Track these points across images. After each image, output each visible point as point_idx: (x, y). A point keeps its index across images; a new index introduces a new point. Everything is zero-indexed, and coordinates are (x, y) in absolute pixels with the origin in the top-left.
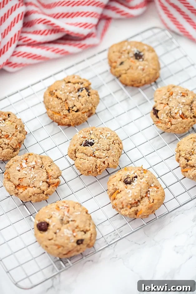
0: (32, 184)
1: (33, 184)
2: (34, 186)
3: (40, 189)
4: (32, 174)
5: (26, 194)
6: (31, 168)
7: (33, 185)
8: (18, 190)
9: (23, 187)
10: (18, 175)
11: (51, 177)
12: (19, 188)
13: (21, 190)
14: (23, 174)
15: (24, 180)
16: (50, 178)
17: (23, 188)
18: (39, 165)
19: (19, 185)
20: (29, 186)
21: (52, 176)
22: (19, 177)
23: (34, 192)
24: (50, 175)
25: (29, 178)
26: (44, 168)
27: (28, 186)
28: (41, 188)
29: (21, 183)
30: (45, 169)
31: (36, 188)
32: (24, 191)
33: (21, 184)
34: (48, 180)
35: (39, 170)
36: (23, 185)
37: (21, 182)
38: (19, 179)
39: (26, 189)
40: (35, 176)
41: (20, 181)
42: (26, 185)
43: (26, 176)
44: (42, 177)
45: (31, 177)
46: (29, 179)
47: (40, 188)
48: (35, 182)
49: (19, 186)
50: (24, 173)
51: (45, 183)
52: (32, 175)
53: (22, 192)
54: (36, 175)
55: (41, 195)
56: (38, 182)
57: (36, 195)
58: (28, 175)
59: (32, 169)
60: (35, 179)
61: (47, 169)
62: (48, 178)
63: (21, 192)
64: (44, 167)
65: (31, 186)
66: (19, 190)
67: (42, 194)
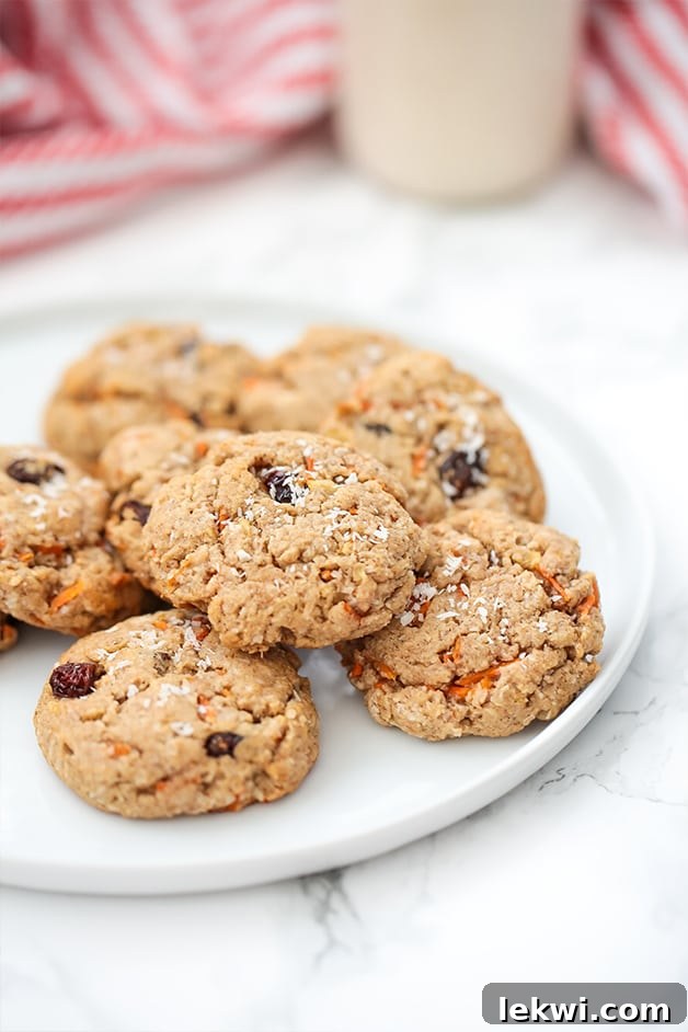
0: (506, 646)
1: (510, 644)
2: (521, 650)
3: (553, 647)
4: (479, 604)
5: (507, 696)
6: (454, 588)
7: (515, 648)
8: (462, 701)
9: (476, 677)
10: (426, 642)
11: (559, 578)
12: (463, 691)
13: (478, 694)
14: (444, 627)
15: (462, 647)
16: (556, 586)
17: (482, 681)
18: (478, 558)
19: (457, 678)
20: (498, 659)
21: (558, 574)
22: (438, 648)
23: (536, 671)
24: (550, 571)
25: (477, 629)
26: (506, 560)
27: (495, 663)
28: (553, 638)
29: (461, 665)
30: (513, 562)
31: (535, 651)
32: (494, 691)
33: (463, 672)
34: (556, 598)
35: (494, 578)
36: (472, 672)
37: (457, 661)
38: (441, 653)
39: (496, 678)
40: (496, 606)
41: (452, 660)
42: (485, 664)
43: (462, 625)
44: (527, 595)
45: (485, 621)
46: (482, 632)
47: (546, 642)
48: (511, 631)
49: (458, 682)
50: (447, 621)
51: (552, 615)
52: (483, 612)
53: (487, 701)
54: (497, 600)
55: (566, 669)
56: (524, 625)
57: (547, 678)
58: (466, 620)
59: (463, 586)
60: (505, 621)
61: (517, 557)
62: (548, 590)
63: (482, 701)
64: (500, 556)
65: (506, 656)
66: (467, 699)
67: (569, 662)
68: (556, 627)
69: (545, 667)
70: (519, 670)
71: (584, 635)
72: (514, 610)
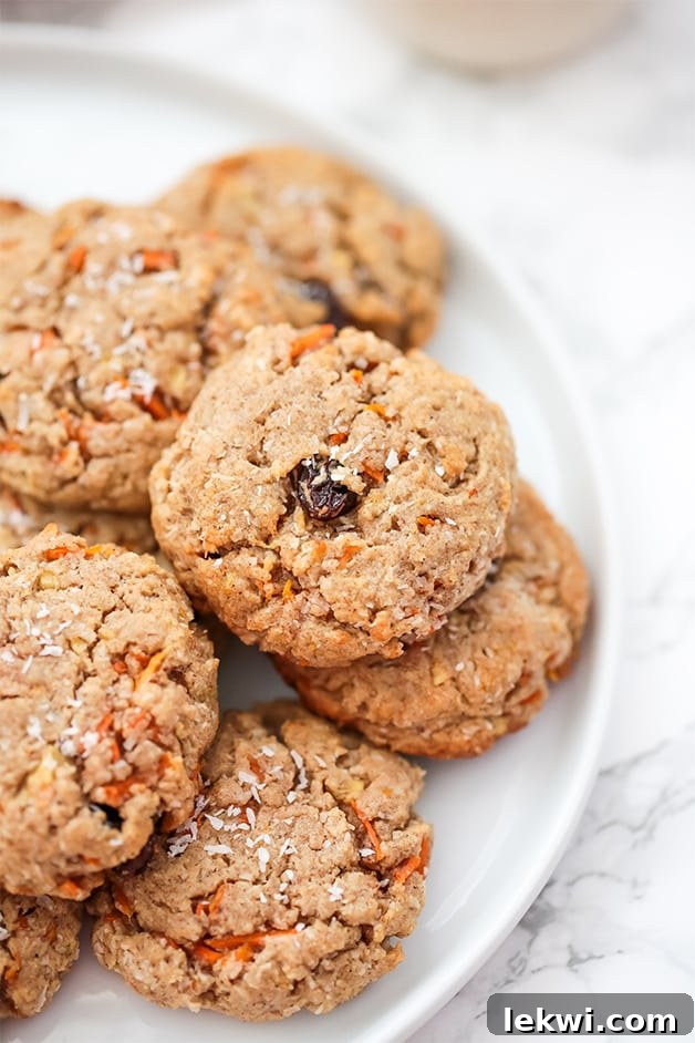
68: (354, 895)
69: (325, 949)
70: (290, 946)
71: (390, 914)
72: (305, 861)
